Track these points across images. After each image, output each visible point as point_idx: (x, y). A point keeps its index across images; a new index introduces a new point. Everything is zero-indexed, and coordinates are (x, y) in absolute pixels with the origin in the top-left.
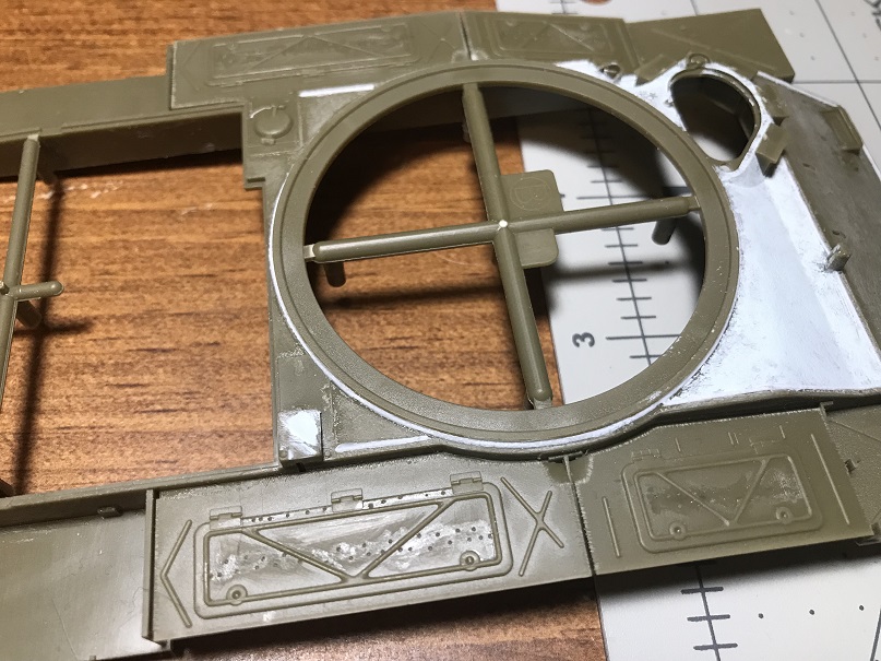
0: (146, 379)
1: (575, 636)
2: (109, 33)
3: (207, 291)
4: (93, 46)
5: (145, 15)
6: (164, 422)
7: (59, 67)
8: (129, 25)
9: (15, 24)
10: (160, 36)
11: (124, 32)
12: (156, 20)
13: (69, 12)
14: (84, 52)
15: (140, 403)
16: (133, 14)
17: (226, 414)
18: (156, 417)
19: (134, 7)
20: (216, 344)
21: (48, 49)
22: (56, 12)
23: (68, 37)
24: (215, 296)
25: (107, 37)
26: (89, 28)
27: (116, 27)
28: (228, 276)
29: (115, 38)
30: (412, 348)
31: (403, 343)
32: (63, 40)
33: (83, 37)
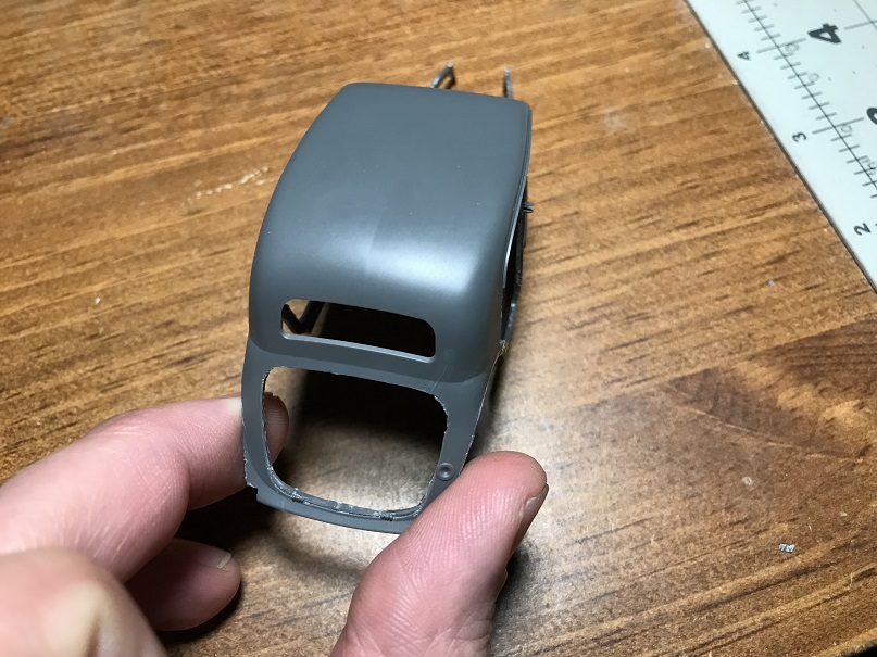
0: (545, 243)
1: (864, 319)
2: (388, 28)
3: (554, 183)
4: (382, 41)
5: (404, 10)
6: (571, 265)
7: (368, 60)
8: (398, 19)
9: (318, 38)
10: (424, 23)
11: (397, 26)
12: (414, 12)
13: (349, 21)
14: (379, 46)
15: (549, 258)
16: (395, 11)
17: (605, 251)
18: (564, 263)
19: (393, 6)
20: (577, 213)
21: (352, 50)
22: (340, 22)
23: (361, 38)
24: (560, 184)
25: (387, 32)
26: (371, 28)
27: (389, 23)
28: (561, 171)
29: (394, 32)
30: (696, 186)
31: (689, 184)
32: (359, 41)
33: (371, 36)
